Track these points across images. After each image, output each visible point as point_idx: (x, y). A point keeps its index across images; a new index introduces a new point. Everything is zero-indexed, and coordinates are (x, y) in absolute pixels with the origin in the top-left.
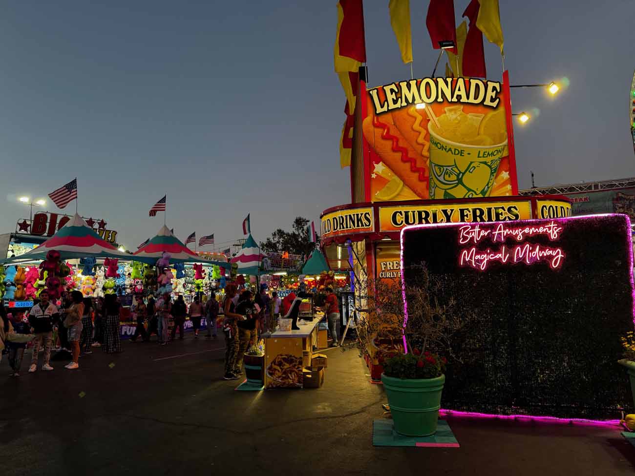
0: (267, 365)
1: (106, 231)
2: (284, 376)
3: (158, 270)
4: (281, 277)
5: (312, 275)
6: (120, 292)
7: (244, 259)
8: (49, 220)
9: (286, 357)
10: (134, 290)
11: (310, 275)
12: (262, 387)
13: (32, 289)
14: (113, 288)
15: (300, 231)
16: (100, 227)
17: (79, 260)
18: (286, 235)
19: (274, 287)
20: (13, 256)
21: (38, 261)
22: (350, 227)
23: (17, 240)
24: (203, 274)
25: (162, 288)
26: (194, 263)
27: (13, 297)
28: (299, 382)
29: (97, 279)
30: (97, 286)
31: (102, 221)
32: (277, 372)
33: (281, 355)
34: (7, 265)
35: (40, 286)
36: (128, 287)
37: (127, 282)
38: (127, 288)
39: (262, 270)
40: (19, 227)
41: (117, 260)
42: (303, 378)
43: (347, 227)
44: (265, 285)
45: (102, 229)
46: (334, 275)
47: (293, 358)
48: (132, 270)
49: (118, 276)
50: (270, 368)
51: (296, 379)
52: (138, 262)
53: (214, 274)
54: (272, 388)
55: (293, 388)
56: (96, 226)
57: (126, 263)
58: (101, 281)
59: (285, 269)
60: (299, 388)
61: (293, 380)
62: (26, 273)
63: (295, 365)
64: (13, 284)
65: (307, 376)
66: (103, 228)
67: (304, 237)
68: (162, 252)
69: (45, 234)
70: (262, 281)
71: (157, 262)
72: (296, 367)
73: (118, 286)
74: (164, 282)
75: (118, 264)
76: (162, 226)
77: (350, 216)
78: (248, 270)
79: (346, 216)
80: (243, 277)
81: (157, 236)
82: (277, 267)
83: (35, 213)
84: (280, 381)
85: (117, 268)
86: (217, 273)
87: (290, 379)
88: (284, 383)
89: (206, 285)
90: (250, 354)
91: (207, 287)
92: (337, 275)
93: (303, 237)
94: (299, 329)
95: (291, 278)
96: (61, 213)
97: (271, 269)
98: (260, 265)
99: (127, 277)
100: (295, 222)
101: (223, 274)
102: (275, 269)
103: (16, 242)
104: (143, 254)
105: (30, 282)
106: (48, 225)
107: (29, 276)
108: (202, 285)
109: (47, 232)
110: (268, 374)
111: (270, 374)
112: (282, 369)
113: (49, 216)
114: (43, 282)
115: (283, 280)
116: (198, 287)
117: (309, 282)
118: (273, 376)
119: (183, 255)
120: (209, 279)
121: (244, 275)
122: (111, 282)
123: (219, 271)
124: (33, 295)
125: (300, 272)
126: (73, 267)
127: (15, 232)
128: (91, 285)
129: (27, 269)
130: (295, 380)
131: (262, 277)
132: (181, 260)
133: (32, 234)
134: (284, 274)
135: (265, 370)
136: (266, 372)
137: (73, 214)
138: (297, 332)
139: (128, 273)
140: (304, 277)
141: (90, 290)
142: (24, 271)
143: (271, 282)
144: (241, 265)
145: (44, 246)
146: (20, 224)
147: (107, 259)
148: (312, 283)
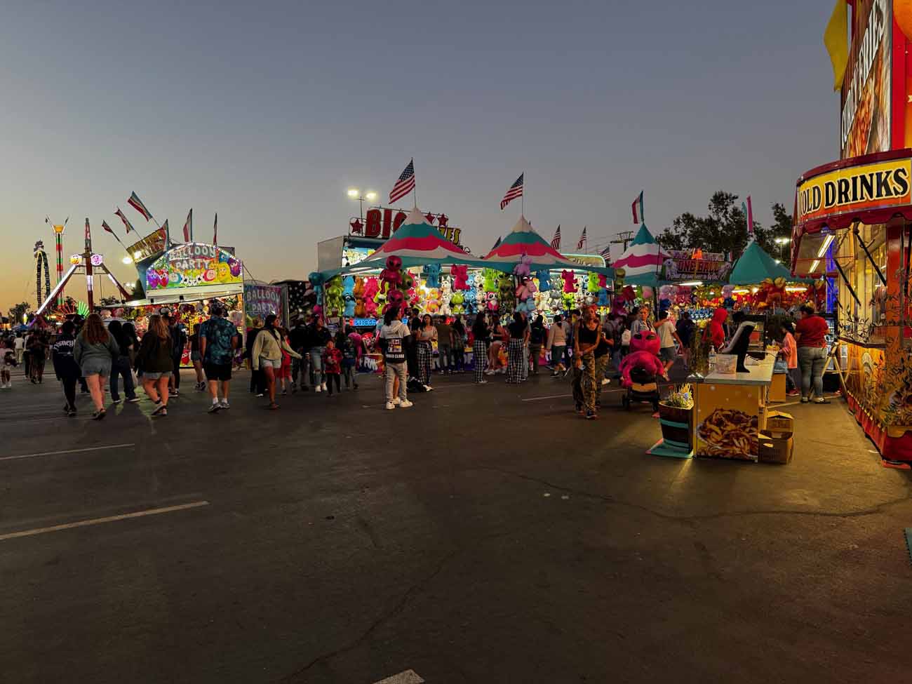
0: (698, 423)
1: (448, 228)
2: (725, 441)
3: (516, 280)
4: (694, 288)
5: (746, 285)
6: (471, 310)
7: (633, 261)
8: (382, 219)
9: (730, 413)
10: (487, 307)
11: (741, 286)
12: (689, 453)
13: (372, 305)
14: (461, 304)
15: (721, 215)
16: (440, 225)
17: (422, 267)
18: (697, 221)
19: (681, 304)
20: (348, 264)
21: (377, 270)
22: (862, 198)
23: (351, 244)
24: (575, 285)
25: (522, 304)
26: (562, 270)
27: (353, 314)
28: (752, 452)
29: (442, 292)
30: (444, 301)
31: (443, 215)
32: (714, 434)
33: (722, 410)
34: (345, 275)
35: (381, 301)
36: (480, 302)
37: (479, 296)
38: (478, 304)
39: (663, 278)
40: (352, 228)
41: (466, 267)
42: (759, 447)
43: (855, 198)
44: (667, 300)
45: (442, 226)
46: (785, 285)
47: (742, 416)
48: (484, 280)
49: (468, 288)
50: (703, 428)
51: (747, 448)
52: (491, 270)
53: (589, 285)
54: (706, 456)
55: (741, 461)
56: (436, 223)
57: (476, 271)
58: (448, 296)
59: (699, 276)
60: (752, 461)
61: (741, 448)
62: (364, 285)
63: (745, 428)
64: (352, 299)
65: (766, 444)
66: (444, 224)
67: (728, 225)
68: (521, 255)
69: (380, 236)
70: (662, 296)
71: (515, 270)
72: (748, 430)
73: (468, 302)
74: (524, 296)
75: (468, 272)
76: (519, 218)
77: (863, 178)
78: (640, 280)
79: (854, 179)
80: (632, 289)
81: (513, 233)
82: (686, 273)
83: (368, 209)
84: (719, 448)
85: (467, 278)
86: (594, 283)
87: (737, 447)
88: (727, 452)
89: (579, 300)
90: (669, 404)
91: (579, 304)
92: (789, 285)
93: (725, 224)
94: (748, 371)
95: (709, 291)
96: (396, 207)
97: (677, 276)
98: (659, 270)
99: (478, 289)
100: (712, 200)
101: (602, 284)
102: (684, 276)
103: (349, 247)
104: (496, 258)
105: (370, 296)
106: (382, 223)
107: (368, 288)
108: (573, 300)
109: (381, 233)
110: (699, 436)
111: (703, 436)
112: (723, 431)
113: (382, 212)
114: (383, 296)
115: (695, 294)
116: (569, 304)
117: (739, 297)
118: (708, 440)
119: (547, 259)
120: (583, 293)
121: (634, 286)
122: (459, 296)
123: (598, 281)
124: (374, 312)
125: (727, 281)
126: (416, 278)
127: (348, 235)
128: (436, 300)
129: (366, 280)
130: (744, 449)
131: (662, 288)
132: (545, 265)
133: (366, 237)
134: (700, 283)
135: (695, 430)
136: (696, 433)
137: (411, 208)
138: (745, 377)
139: (479, 284)
140: (733, 289)
141: (435, 307)
142: (362, 282)
143: (676, 296)
144: (629, 271)
145: (382, 251)
146: (352, 224)
147: (454, 266)
148: (744, 299)
